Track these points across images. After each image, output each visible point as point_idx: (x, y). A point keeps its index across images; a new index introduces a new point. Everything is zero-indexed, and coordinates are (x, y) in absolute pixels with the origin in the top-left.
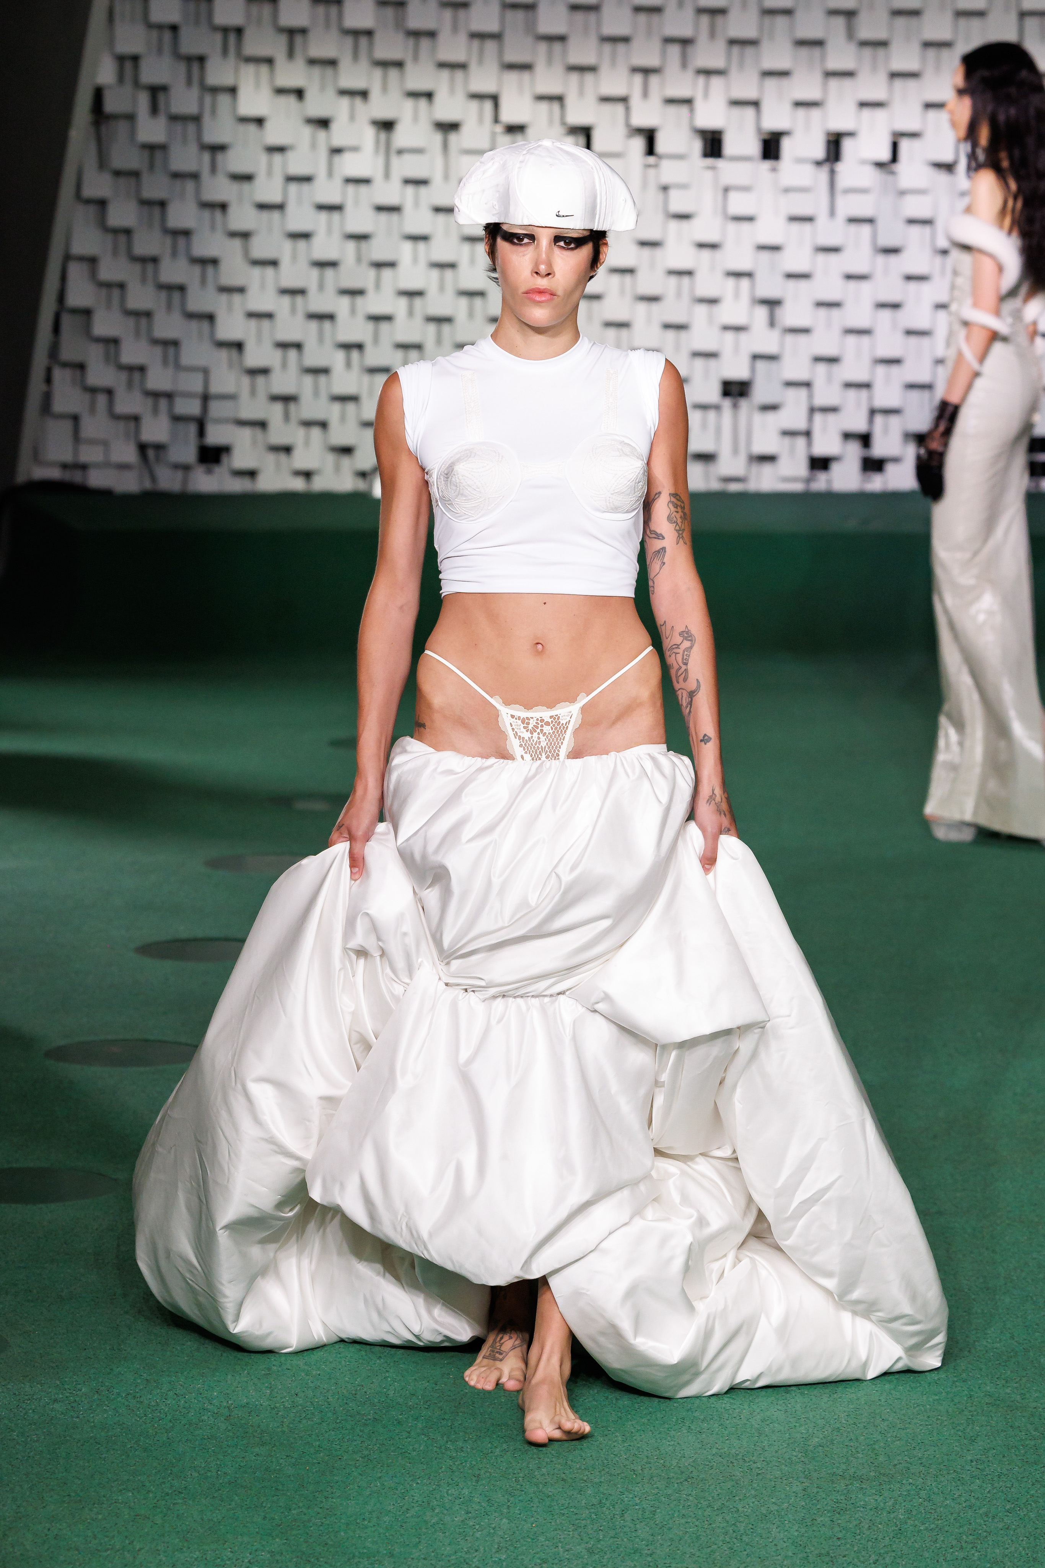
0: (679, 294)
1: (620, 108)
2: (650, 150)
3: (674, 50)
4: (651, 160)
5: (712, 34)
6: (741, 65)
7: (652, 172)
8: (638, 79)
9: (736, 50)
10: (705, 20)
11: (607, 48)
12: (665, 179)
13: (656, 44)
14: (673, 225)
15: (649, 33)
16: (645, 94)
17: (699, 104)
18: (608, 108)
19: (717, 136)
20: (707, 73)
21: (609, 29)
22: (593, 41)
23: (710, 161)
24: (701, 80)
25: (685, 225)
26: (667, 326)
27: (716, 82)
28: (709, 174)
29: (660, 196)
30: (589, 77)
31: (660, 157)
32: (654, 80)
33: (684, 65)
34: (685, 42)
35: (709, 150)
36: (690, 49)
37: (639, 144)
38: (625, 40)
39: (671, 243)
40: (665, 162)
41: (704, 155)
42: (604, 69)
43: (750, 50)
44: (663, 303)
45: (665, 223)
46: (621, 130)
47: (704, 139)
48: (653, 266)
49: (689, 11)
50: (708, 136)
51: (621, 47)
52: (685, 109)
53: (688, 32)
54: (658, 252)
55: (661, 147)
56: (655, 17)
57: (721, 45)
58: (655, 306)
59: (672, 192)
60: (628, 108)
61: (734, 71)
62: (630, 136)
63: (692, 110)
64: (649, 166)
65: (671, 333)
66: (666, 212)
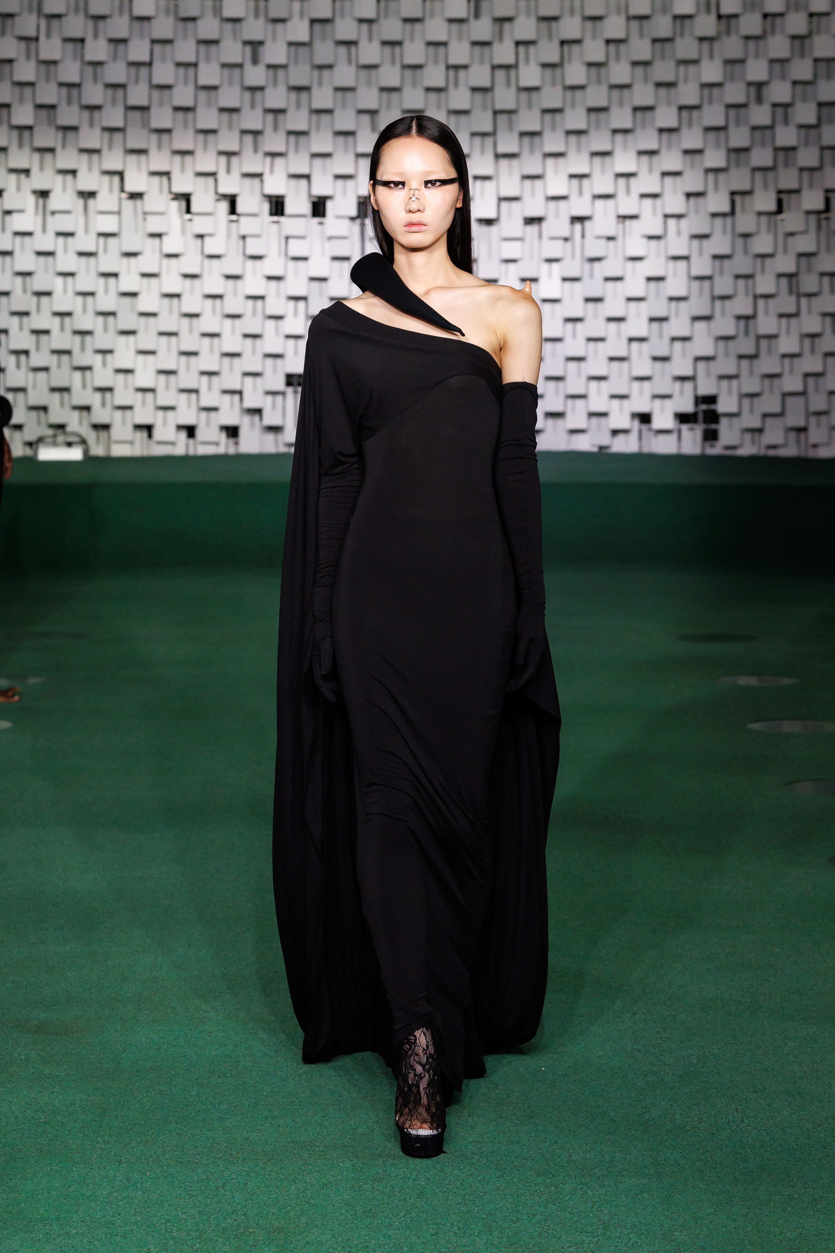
0: (254, 313)
1: (211, 180)
2: (233, 210)
3: (249, 139)
4: (234, 217)
5: (276, 128)
6: (297, 150)
7: (234, 225)
8: (223, 159)
9: (292, 138)
10: (270, 117)
11: (201, 137)
12: (243, 232)
13: (236, 134)
14: (250, 263)
15: (230, 127)
16: (228, 171)
17: (267, 177)
18: (201, 180)
19: (280, 200)
20: (273, 155)
21: (201, 125)
22: (191, 132)
23: (275, 218)
24: (268, 160)
25: (258, 263)
26: (246, 336)
27: (279, 161)
28: (275, 226)
29: (241, 243)
30: (188, 159)
31: (239, 215)
32: (234, 160)
33: (256, 150)
34: (256, 133)
35: (274, 211)
36: (260, 138)
37: (224, 206)
38: (214, 132)
39: (248, 277)
40: (243, 219)
41: (271, 214)
42: (199, 153)
43: (302, 139)
44: (243, 319)
45: (244, 262)
46: (212, 196)
47: (271, 202)
48: (235, 293)
49: (259, 111)
50: (274, 200)
51: (211, 137)
52: (257, 181)
53: (258, 126)
54: (239, 283)
55: (240, 208)
56: (235, 116)
57: (282, 135)
58: (237, 322)
59: (248, 240)
60: (216, 180)
61: (291, 153)
62: (218, 200)
63: (262, 181)
64: (232, 221)
65: (249, 341)
66: (244, 254)
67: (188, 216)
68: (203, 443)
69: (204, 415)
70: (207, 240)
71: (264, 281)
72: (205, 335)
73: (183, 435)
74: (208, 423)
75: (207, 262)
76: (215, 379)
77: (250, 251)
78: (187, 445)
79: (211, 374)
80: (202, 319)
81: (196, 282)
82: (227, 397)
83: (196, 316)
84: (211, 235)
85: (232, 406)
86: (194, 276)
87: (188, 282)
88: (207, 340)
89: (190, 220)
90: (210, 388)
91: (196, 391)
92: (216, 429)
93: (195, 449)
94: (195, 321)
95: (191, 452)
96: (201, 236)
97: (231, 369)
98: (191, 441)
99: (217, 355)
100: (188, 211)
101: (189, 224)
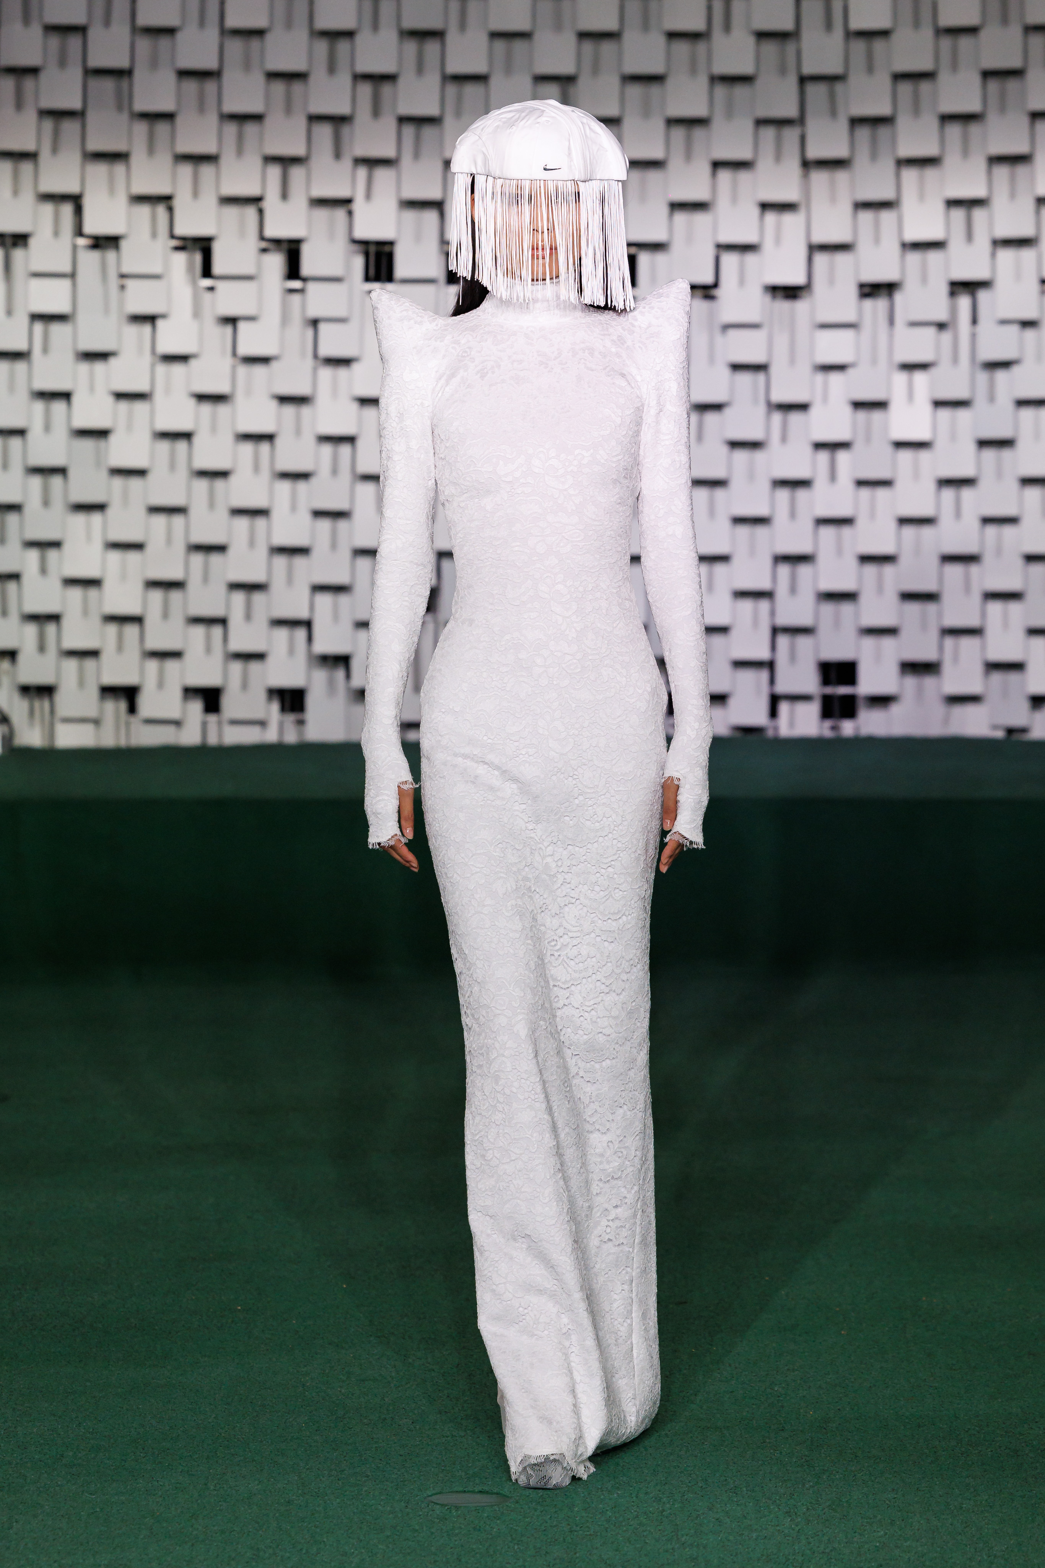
0: (335, 471)
1: (251, 212)
2: (293, 270)
3: (324, 132)
4: (296, 284)
5: (376, 112)
6: (417, 155)
7: (296, 298)
8: (274, 172)
9: (409, 131)
10: (365, 90)
11: (231, 129)
12: (313, 312)
13: (300, 123)
14: (326, 373)
15: (288, 109)
16: (285, 194)
17: (359, 206)
18: (232, 212)
19: (387, 249)
20: (372, 163)
21: (232, 106)
22: (212, 119)
24: (362, 173)
25: (342, 372)
26: (318, 514)
27: (382, 175)
29: (310, 332)
30: (207, 171)
31: (304, 280)
32: (297, 173)
33: (337, 153)
34: (339, 121)
35: (372, 271)
36: (345, 130)
37: (276, 262)
38: (257, 118)
39: (323, 398)
40: (311, 287)
41: (367, 279)
42: (228, 159)
43: (428, 132)
44: (314, 481)
45: (315, 370)
46: (253, 243)
47: (367, 255)
48: (298, 432)
49: (344, 79)
50: (372, 249)
51: (251, 129)
52: (340, 214)
53: (342, 108)
54: (305, 410)
55: (306, 269)
56: (297, 87)
57: (389, 123)
58: (302, 486)
59: (323, 327)
60: (261, 212)
61: (407, 160)
62: (264, 250)
63: (350, 213)
64: (292, 291)
65: (325, 524)
66: (315, 356)
67: (207, 282)
68: (234, 722)
69: (236, 667)
70: (242, 326)
71: (355, 406)
72: (238, 512)
73: (196, 707)
74: (245, 685)
75: (243, 370)
76: (258, 598)
77: (326, 350)
78: (204, 725)
79: (252, 588)
80: (233, 479)
81: (223, 410)
82: (282, 634)
83: (223, 474)
84: (251, 319)
85: (291, 651)
86: (218, 399)
87: (206, 408)
88: (243, 523)
89: (211, 289)
90: (248, 616)
91: (222, 622)
92: (262, 695)
93: (220, 734)
94: (220, 484)
95: (213, 740)
96: (231, 321)
97: (290, 580)
98: (212, 718)
99: (262, 551)
100: (207, 272)
101: (208, 296)
